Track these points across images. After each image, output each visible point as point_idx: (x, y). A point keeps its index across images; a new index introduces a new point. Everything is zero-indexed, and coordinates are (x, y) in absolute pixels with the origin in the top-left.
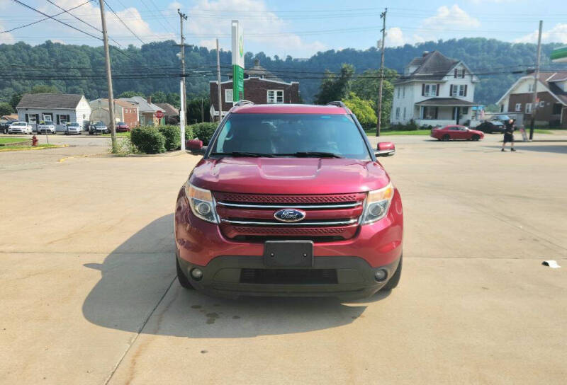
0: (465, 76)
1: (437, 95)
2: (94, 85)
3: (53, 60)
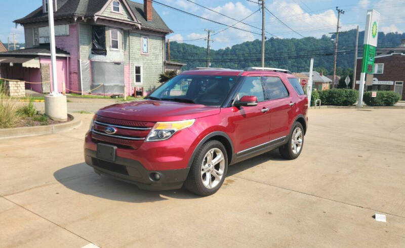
2: (296, 64)
3: (274, 49)
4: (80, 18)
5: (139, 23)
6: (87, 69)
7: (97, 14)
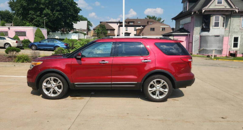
4: (195, 12)
5: (237, 9)
6: (197, 40)
7: (204, 8)
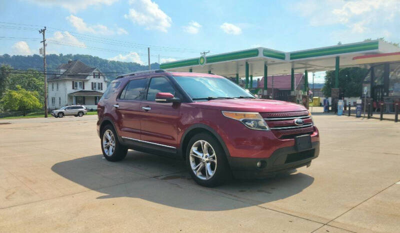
0: (101, 77)
1: (84, 88)
